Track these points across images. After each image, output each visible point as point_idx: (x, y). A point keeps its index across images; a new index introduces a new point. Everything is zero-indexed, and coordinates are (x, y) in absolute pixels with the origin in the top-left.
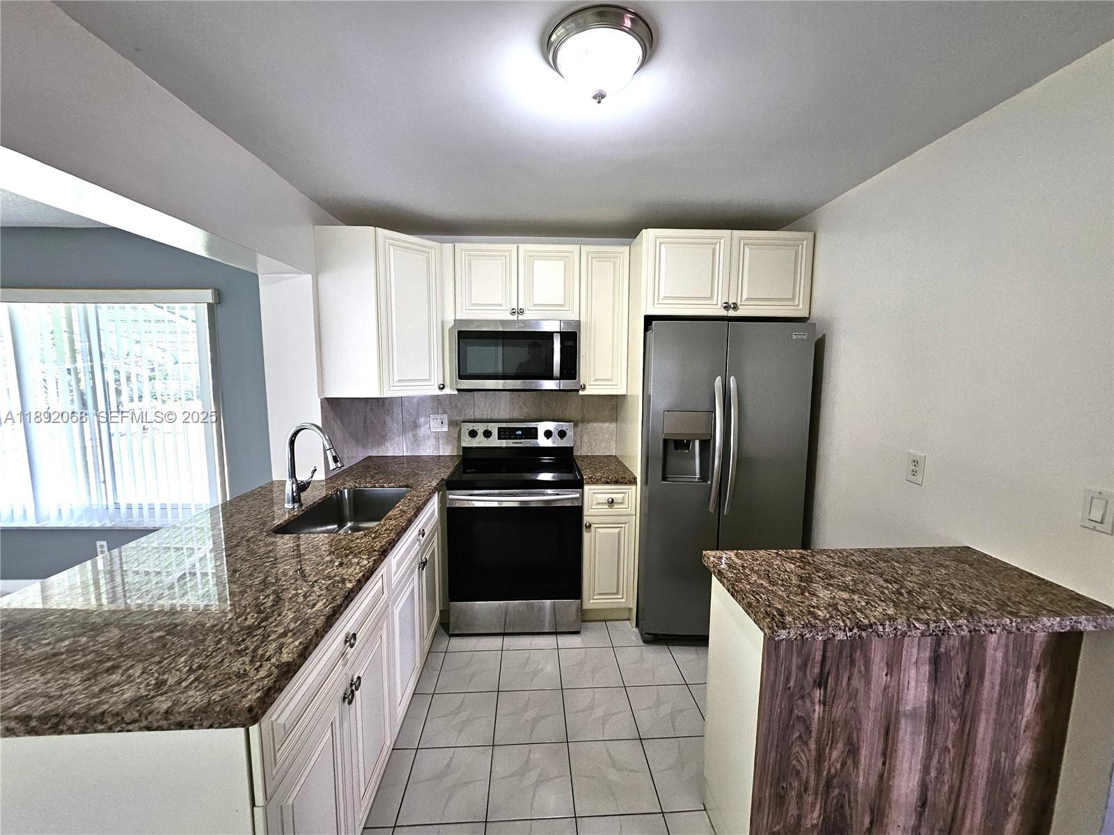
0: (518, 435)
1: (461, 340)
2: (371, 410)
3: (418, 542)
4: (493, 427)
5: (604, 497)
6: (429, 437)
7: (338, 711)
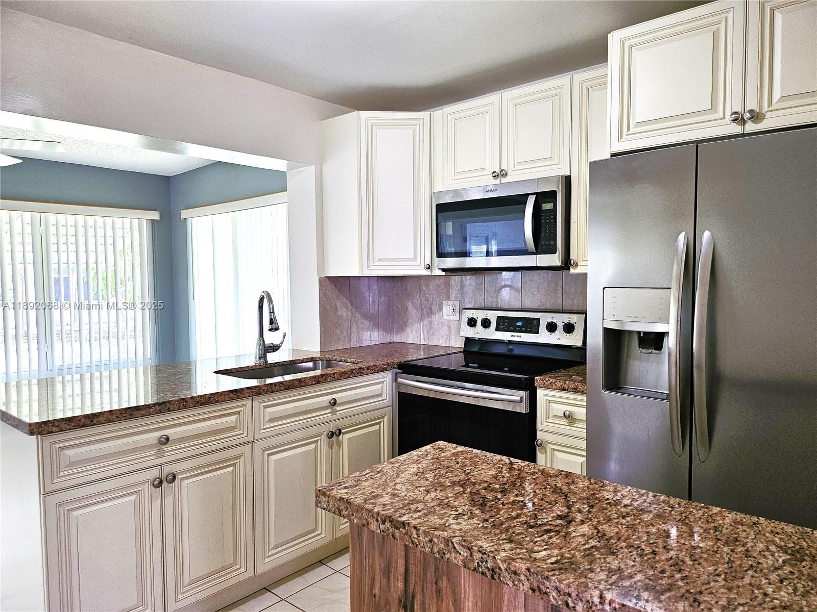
0: (519, 326)
1: (439, 214)
2: (397, 295)
3: (329, 411)
4: (493, 316)
5: (559, 409)
6: (442, 324)
7: (147, 488)
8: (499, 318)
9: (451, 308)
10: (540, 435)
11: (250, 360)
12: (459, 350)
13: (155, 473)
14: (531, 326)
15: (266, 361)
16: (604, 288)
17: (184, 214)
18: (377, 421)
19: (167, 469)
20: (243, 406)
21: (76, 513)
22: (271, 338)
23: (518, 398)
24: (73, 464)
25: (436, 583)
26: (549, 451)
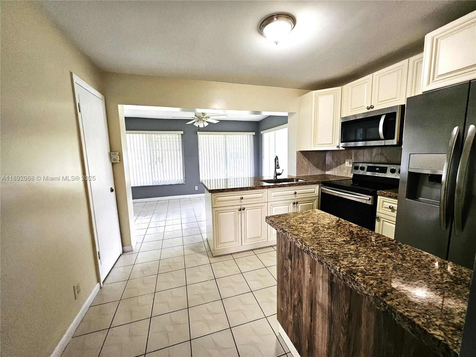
0: (377, 170)
1: (343, 126)
3: (294, 196)
4: (365, 166)
5: (388, 205)
6: (345, 169)
7: (237, 210)
8: (368, 167)
9: (349, 162)
10: (378, 214)
11: (272, 178)
12: (351, 178)
13: (239, 207)
14: (384, 170)
15: (277, 178)
16: (410, 154)
17: (262, 132)
18: (312, 201)
19: (243, 206)
20: (265, 191)
21: (220, 214)
22: (278, 171)
23: (368, 198)
24: (219, 201)
25: (298, 253)
26: (381, 221)
